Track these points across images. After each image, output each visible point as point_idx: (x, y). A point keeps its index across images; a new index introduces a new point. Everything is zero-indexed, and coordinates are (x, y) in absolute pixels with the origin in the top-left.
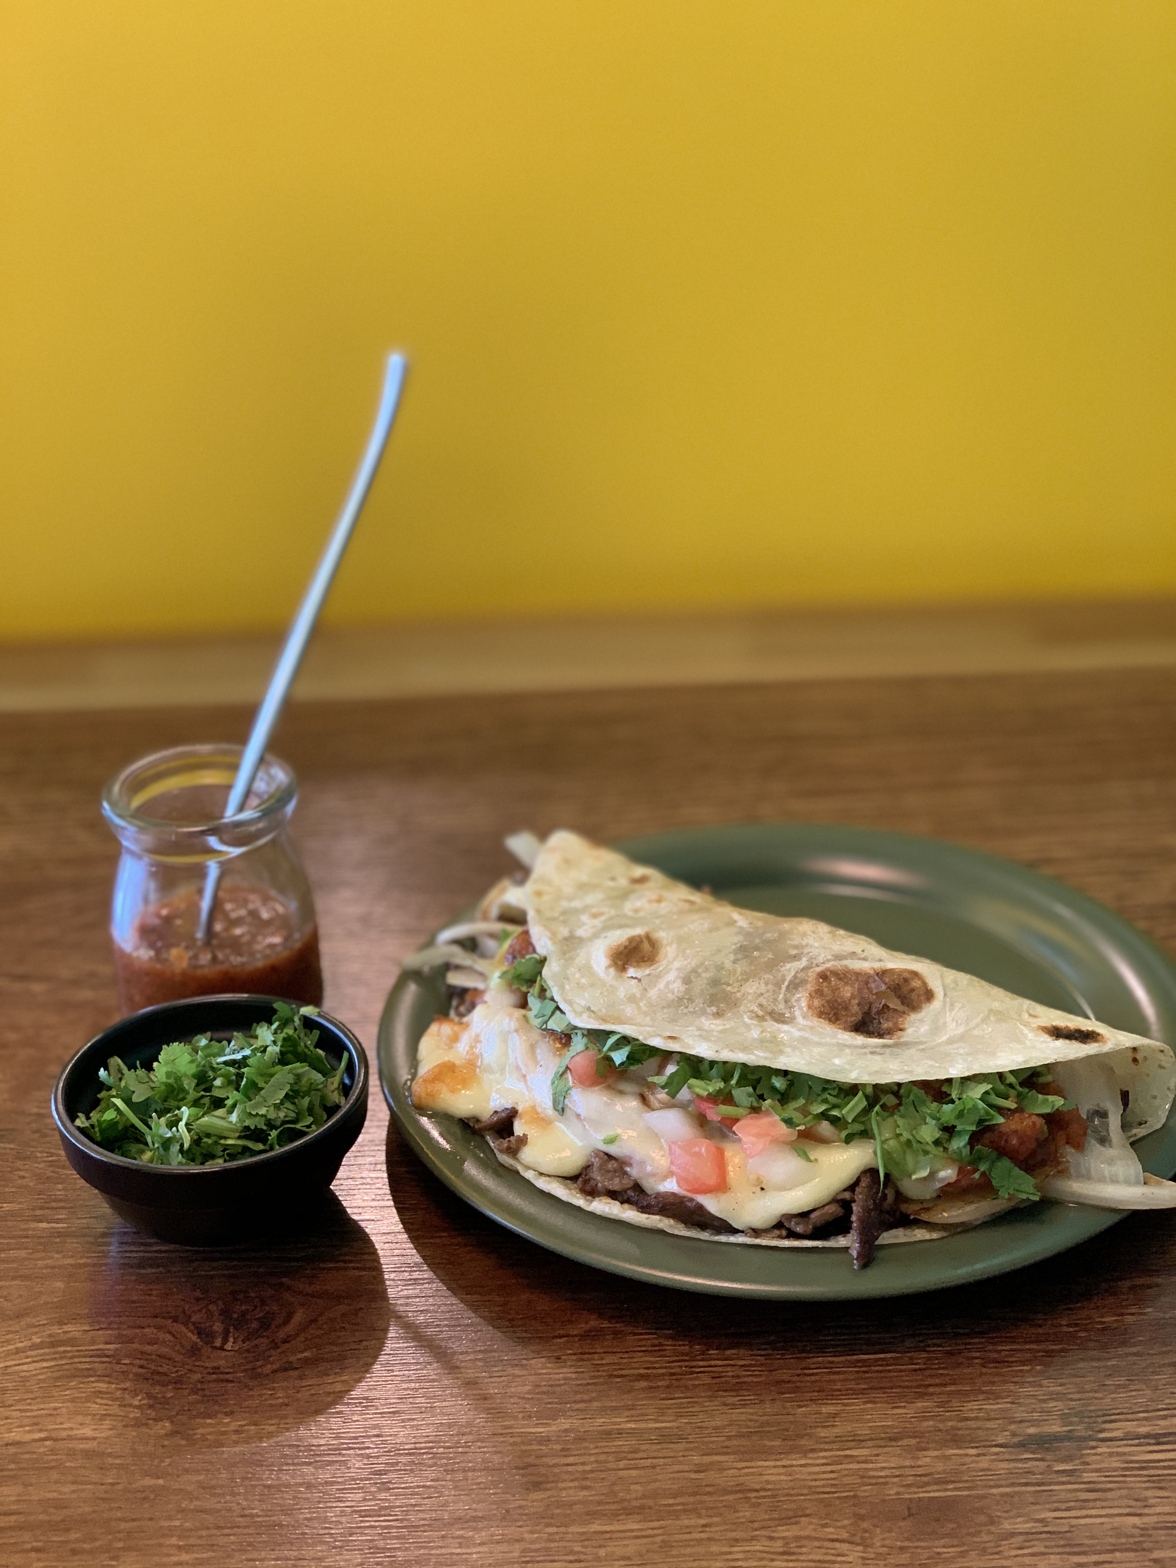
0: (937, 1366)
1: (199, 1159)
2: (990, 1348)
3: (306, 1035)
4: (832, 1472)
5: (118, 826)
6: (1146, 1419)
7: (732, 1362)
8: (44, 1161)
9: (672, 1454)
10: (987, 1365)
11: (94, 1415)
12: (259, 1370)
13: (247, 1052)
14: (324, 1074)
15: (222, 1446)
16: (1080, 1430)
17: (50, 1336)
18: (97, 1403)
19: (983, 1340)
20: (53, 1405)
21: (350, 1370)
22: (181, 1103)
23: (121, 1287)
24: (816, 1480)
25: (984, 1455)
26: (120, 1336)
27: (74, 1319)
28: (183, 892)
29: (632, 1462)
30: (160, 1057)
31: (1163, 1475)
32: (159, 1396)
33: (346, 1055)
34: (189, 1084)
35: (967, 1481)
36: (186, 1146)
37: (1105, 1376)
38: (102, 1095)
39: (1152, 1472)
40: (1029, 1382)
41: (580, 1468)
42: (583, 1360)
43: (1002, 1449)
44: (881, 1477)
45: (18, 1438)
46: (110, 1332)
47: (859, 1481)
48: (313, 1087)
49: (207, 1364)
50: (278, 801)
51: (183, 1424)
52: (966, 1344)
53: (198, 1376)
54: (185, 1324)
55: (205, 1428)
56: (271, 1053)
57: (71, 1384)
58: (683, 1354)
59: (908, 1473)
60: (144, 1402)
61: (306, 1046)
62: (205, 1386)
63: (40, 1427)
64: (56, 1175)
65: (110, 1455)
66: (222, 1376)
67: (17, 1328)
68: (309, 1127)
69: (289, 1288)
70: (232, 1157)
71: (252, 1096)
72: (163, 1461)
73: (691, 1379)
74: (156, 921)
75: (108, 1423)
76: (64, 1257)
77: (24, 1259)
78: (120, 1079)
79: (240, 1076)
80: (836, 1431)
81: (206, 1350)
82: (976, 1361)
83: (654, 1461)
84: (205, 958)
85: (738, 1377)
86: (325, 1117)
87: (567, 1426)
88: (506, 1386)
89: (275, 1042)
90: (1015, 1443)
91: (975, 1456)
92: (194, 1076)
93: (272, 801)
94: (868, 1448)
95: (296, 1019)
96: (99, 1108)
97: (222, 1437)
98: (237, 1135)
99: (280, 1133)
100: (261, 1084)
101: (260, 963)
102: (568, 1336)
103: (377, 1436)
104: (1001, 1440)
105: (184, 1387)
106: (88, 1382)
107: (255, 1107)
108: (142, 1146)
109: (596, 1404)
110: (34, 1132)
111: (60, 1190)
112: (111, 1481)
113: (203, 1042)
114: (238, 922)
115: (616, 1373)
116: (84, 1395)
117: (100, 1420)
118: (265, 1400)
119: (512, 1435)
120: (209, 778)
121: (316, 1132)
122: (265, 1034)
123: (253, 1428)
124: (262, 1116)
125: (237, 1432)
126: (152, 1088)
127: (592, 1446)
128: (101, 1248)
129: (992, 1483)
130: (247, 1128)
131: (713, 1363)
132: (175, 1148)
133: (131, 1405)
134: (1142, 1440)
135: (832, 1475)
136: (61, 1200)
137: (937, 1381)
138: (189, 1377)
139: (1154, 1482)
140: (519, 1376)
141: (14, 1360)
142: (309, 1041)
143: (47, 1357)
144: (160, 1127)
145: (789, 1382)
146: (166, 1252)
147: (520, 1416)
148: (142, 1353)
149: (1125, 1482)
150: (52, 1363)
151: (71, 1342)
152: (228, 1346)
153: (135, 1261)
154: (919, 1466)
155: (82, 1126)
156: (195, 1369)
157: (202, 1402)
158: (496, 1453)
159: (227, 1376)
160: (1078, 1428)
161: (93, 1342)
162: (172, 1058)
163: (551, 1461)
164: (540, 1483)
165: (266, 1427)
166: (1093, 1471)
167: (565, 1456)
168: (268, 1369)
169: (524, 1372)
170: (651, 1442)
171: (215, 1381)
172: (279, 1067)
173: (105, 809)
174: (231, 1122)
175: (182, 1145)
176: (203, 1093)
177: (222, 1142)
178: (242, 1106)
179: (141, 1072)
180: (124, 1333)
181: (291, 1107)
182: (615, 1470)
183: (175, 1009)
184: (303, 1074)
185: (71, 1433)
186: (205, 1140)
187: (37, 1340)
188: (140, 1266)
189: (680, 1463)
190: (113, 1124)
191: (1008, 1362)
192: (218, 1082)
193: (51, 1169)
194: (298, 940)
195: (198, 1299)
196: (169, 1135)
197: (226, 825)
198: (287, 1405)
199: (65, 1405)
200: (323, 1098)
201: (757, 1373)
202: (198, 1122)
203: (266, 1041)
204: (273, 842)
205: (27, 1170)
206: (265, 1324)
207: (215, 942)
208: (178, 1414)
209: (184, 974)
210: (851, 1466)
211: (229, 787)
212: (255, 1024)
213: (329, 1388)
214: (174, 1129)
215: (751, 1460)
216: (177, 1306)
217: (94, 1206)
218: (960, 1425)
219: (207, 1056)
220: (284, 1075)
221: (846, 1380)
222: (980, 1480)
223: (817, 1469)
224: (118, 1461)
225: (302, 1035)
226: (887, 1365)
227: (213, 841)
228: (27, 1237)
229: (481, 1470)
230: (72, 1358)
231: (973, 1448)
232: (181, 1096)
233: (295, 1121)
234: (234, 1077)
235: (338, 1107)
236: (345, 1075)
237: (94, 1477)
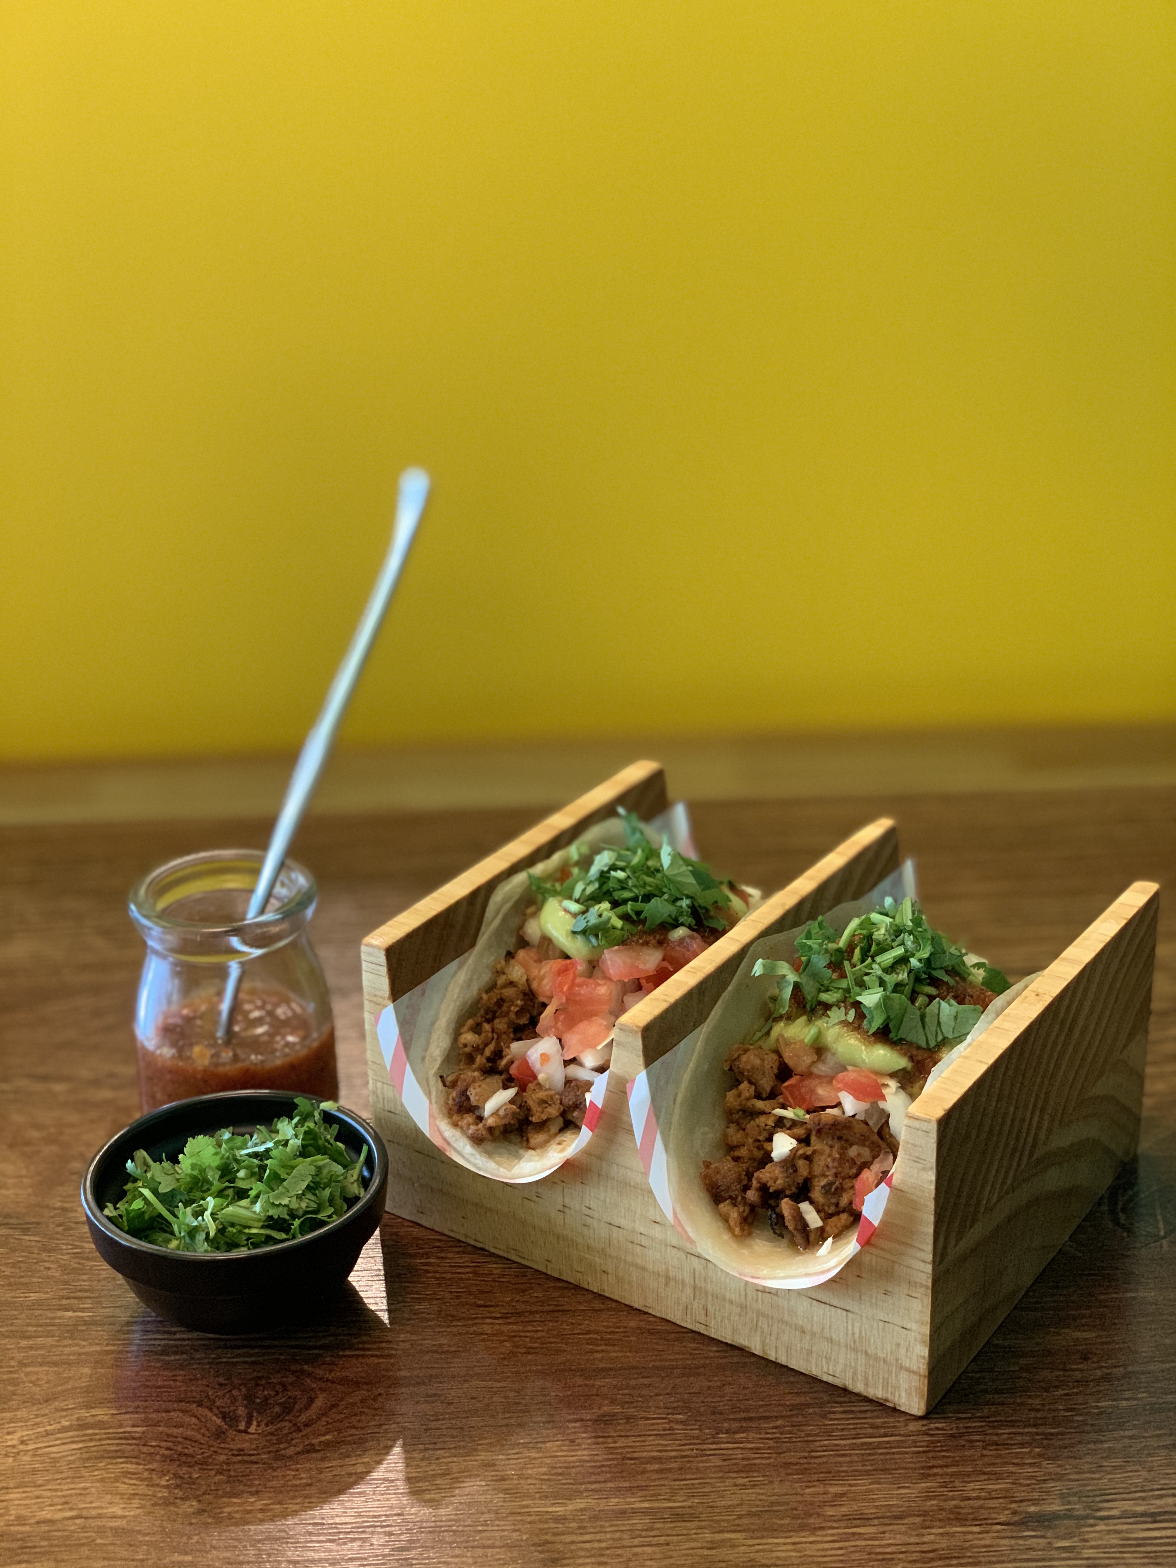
0: (939, 1449)
1: (224, 1248)
2: (991, 1431)
3: (325, 1129)
4: (841, 1548)
5: (144, 926)
6: (1143, 1499)
7: (741, 1445)
8: (68, 1253)
9: (685, 1532)
10: (988, 1447)
11: (124, 1494)
12: (283, 1452)
13: (270, 1145)
14: (344, 1167)
15: (248, 1523)
16: (1079, 1509)
17: (78, 1419)
18: (124, 1483)
19: (984, 1424)
20: (82, 1485)
21: (372, 1452)
22: (205, 1195)
23: (146, 1373)
24: (825, 1556)
25: (987, 1532)
26: (146, 1420)
27: (102, 1403)
28: (205, 992)
29: (648, 1539)
30: (185, 1150)
31: (1159, 1552)
32: (186, 1476)
33: (365, 1148)
34: (213, 1176)
35: (970, 1557)
36: (212, 1234)
37: (1102, 1458)
38: (129, 1186)
39: (1149, 1549)
40: (1028, 1464)
41: (596, 1545)
42: (598, 1444)
43: (1003, 1527)
44: (888, 1553)
45: (49, 1516)
46: (137, 1416)
47: (867, 1557)
48: (333, 1179)
49: (231, 1446)
50: (298, 904)
51: (211, 1503)
52: (967, 1428)
53: (222, 1458)
54: (211, 1409)
55: (232, 1507)
56: (293, 1146)
57: (101, 1465)
58: (693, 1438)
59: (913, 1549)
60: (171, 1482)
61: (327, 1141)
62: (231, 1467)
63: (70, 1505)
64: (80, 1266)
65: (139, 1532)
66: (246, 1458)
67: (47, 1411)
68: (330, 1216)
69: (309, 1375)
70: (256, 1245)
71: (275, 1187)
72: (192, 1539)
73: (702, 1462)
74: (179, 1021)
75: (136, 1502)
76: (90, 1344)
77: (52, 1346)
78: (146, 1172)
79: (263, 1168)
80: (844, 1509)
81: (231, 1433)
82: (978, 1444)
83: (667, 1538)
84: (227, 1055)
85: (749, 1459)
86: (345, 1207)
87: (582, 1506)
88: (523, 1468)
89: (296, 1136)
90: (1016, 1522)
91: (979, 1533)
92: (218, 1168)
93: (293, 904)
94: (874, 1526)
95: (316, 1114)
96: (125, 1200)
97: (247, 1516)
98: (261, 1224)
99: (302, 1223)
100: (284, 1176)
101: (278, 1061)
102: (582, 1420)
103: (399, 1515)
104: (1003, 1518)
105: (209, 1467)
106: (117, 1463)
107: (278, 1197)
108: (168, 1235)
109: (609, 1485)
110: (59, 1225)
111: (84, 1281)
112: (141, 1557)
113: (226, 1135)
114: (259, 1021)
115: (629, 1456)
116: (112, 1475)
117: (129, 1499)
118: (290, 1480)
119: (529, 1514)
120: (232, 882)
121: (336, 1221)
122: (286, 1128)
123: (278, 1506)
124: (285, 1206)
125: (262, 1510)
126: (178, 1180)
127: (607, 1524)
128: (126, 1336)
129: (994, 1559)
130: (270, 1218)
131: (723, 1446)
132: (201, 1236)
133: (158, 1485)
134: (1138, 1519)
135: (840, 1552)
136: (86, 1291)
137: (940, 1462)
138: (214, 1459)
139: (1151, 1558)
140: (535, 1459)
141: (44, 1442)
142: (328, 1135)
143: (76, 1439)
144: (186, 1216)
145: (797, 1464)
146: (189, 1339)
147: (537, 1495)
148: (168, 1436)
149: (1123, 1558)
150: (81, 1445)
151: (100, 1425)
152: (252, 1429)
153: (159, 1348)
154: (924, 1543)
155: (110, 1215)
156: (220, 1451)
157: (228, 1482)
158: (514, 1531)
159: (252, 1458)
160: (1077, 1507)
161: (121, 1426)
162: (197, 1150)
163: (568, 1538)
164: (557, 1559)
165: (290, 1506)
166: (1092, 1547)
167: (581, 1534)
168: (290, 1451)
169: (540, 1455)
170: (663, 1520)
171: (240, 1462)
172: (301, 1159)
173: (132, 911)
174: (255, 1212)
175: (208, 1234)
176: (227, 1184)
177: (247, 1231)
178: (266, 1196)
179: (166, 1164)
180: (151, 1416)
181: (313, 1198)
182: (630, 1547)
183: (195, 1104)
184: (324, 1166)
185: (100, 1511)
186: (230, 1229)
187: (66, 1423)
188: (164, 1352)
189: (695, 1540)
190: (140, 1214)
191: (1007, 1444)
192: (241, 1174)
193: (76, 1261)
194: (316, 1039)
195: (221, 1385)
196: (195, 1224)
197: (249, 925)
198: (310, 1485)
199: (94, 1485)
200: (343, 1189)
201: (766, 1455)
202: (223, 1211)
203: (286, 1135)
204: (293, 945)
205: (52, 1261)
206: (287, 1409)
207: (234, 1041)
208: (204, 1493)
209: (205, 1071)
210: (858, 1543)
211: (251, 891)
212: (276, 1119)
213: (351, 1469)
214: (200, 1218)
215: (762, 1537)
216: (201, 1391)
217: (119, 1296)
218: (962, 1504)
219: (232, 1149)
220: (305, 1168)
221: (851, 1462)
222: (984, 1556)
223: (826, 1546)
224: (147, 1538)
225: (322, 1130)
226: (891, 1448)
227: (235, 942)
228: (53, 1325)
229: (501, 1547)
230: (100, 1440)
231: (976, 1525)
232: (205, 1188)
233: (316, 1212)
234: (257, 1169)
235: (357, 1199)
236: (364, 1169)
237: (123, 1553)
